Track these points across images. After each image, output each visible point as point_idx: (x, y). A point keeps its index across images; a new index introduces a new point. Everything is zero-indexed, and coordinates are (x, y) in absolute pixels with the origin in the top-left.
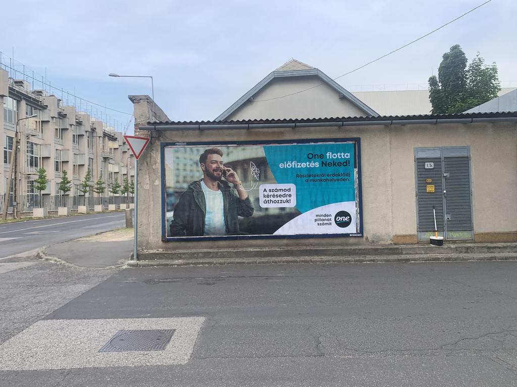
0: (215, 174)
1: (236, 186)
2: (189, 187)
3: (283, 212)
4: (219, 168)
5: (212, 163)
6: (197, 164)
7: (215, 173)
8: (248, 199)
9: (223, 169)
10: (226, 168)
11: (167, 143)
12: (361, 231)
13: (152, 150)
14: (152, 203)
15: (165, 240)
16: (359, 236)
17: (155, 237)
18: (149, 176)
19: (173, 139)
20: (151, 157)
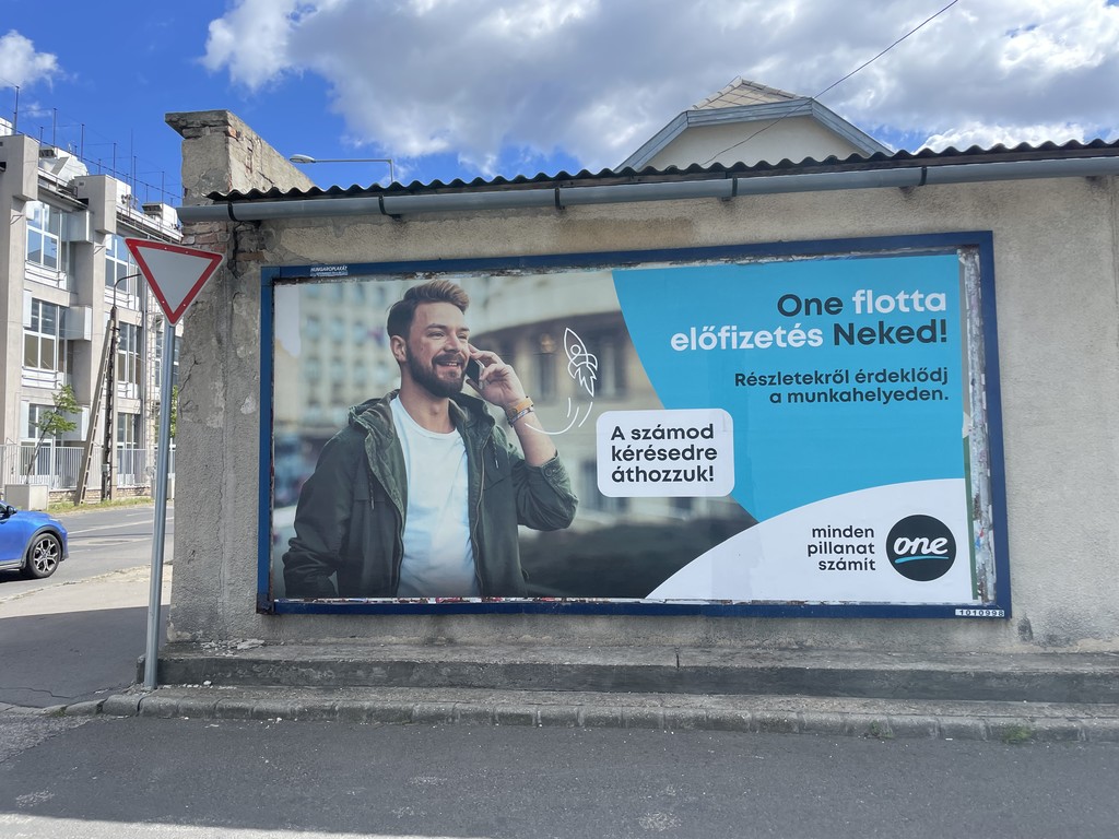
0: (441, 373)
1: (512, 418)
2: (351, 421)
3: (685, 517)
4: (455, 351)
5: (431, 335)
6: (378, 338)
7: (439, 368)
8: (554, 465)
9: (469, 353)
10: (479, 353)
11: (283, 269)
12: (1003, 598)
13: (235, 295)
14: (230, 477)
15: (269, 607)
16: (992, 619)
17: (237, 594)
18: (226, 383)
19: (306, 255)
20: (231, 317)
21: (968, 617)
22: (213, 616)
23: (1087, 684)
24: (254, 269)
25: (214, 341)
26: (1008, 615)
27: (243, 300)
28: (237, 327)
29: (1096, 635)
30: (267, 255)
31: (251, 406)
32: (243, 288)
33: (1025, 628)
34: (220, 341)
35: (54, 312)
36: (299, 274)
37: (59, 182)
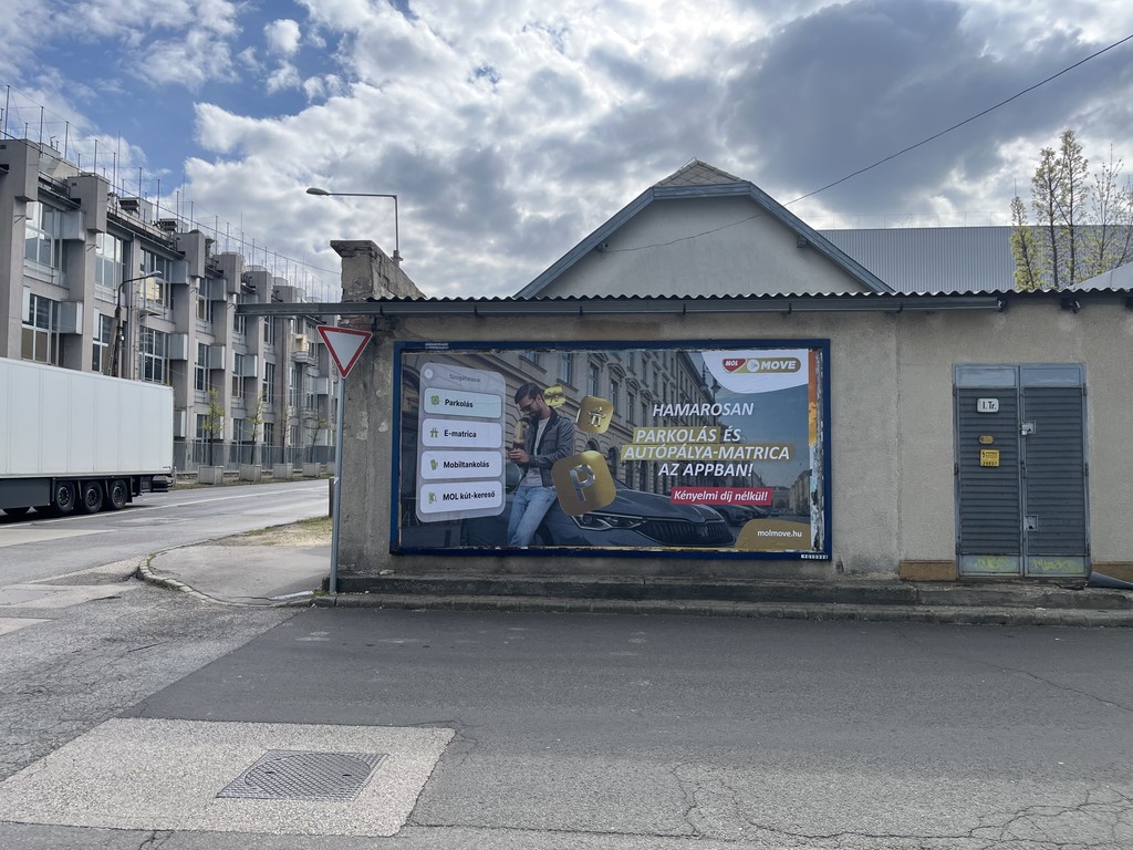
11: (407, 343)
12: (828, 549)
13: (375, 357)
14: (371, 470)
15: (397, 551)
16: (822, 560)
17: (376, 543)
18: (369, 413)
19: (421, 335)
20: (373, 371)
21: (808, 559)
22: (361, 556)
23: (866, 595)
24: (388, 342)
25: (362, 386)
26: (830, 559)
27: (381, 361)
28: (376, 377)
29: (878, 570)
30: (396, 334)
31: (385, 427)
32: (381, 354)
33: (840, 566)
34: (365, 386)
35: (48, 307)
36: (418, 347)
37: (54, 182)
